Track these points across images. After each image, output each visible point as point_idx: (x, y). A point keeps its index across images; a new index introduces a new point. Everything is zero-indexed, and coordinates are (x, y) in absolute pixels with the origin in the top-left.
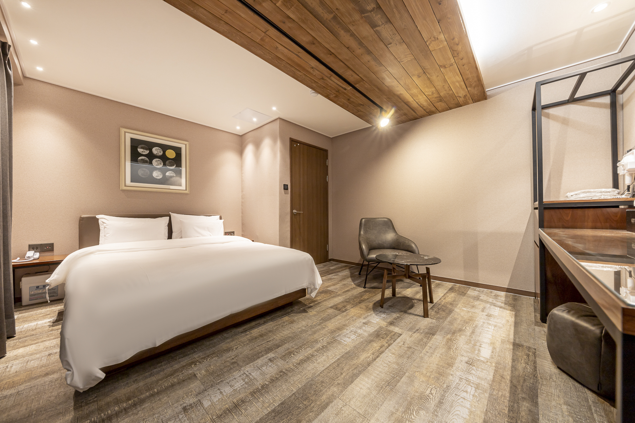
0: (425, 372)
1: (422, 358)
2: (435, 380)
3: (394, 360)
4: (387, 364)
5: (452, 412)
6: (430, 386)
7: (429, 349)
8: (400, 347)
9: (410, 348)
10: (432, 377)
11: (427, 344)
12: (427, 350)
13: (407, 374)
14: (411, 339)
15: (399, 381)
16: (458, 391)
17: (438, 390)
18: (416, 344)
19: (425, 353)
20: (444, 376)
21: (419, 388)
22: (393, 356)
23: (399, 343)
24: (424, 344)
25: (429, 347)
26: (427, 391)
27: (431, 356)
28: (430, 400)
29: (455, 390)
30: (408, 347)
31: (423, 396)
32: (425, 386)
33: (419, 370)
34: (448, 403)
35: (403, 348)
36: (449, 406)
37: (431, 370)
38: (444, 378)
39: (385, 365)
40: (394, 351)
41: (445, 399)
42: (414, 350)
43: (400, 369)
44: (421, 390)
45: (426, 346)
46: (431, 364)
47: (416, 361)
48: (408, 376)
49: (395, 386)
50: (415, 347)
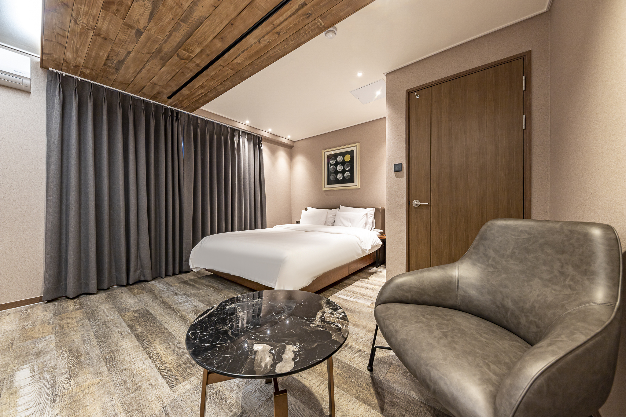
0: (91, 388)
1: (110, 394)
2: (74, 393)
3: (133, 368)
4: (134, 361)
5: (36, 391)
6: (73, 386)
7: (115, 411)
8: (148, 380)
9: (138, 388)
10: (80, 392)
11: (126, 414)
12: (115, 407)
13: (106, 372)
14: (154, 397)
15: (106, 365)
16: (40, 408)
17: (63, 390)
18: (137, 399)
19: (114, 402)
20: (67, 404)
21: (83, 376)
22: (140, 369)
23: (156, 380)
24: (129, 408)
25: (119, 413)
26: (74, 381)
27: (102, 407)
28: (65, 380)
29: (43, 406)
30: (140, 387)
31: (74, 376)
32: (78, 381)
33: (100, 384)
34: (45, 392)
35: (144, 381)
36: (43, 391)
37: (87, 396)
38: (65, 403)
39: (134, 360)
40: (146, 371)
41: (51, 391)
42: (131, 391)
43: (117, 370)
44: (80, 377)
45: (124, 409)
46: (93, 400)
47: (113, 386)
48: (103, 372)
49: (105, 361)
50: (133, 394)
